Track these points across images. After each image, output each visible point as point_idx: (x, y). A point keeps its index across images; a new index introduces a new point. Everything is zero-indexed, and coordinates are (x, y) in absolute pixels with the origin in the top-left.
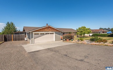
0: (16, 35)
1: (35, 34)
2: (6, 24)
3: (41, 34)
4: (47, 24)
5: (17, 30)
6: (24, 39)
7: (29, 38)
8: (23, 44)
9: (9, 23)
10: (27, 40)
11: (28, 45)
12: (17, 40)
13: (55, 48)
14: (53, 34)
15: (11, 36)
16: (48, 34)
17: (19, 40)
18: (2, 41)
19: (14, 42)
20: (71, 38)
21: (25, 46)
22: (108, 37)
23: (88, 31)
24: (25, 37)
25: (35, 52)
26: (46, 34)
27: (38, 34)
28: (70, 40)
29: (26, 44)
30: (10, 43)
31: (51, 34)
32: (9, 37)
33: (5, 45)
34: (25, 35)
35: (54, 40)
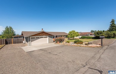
0: (16, 39)
1: (32, 38)
2: (5, 28)
3: (37, 38)
4: (42, 29)
5: (15, 33)
6: (22, 42)
7: (27, 41)
8: (22, 46)
9: (7, 27)
10: (25, 43)
11: (26, 47)
12: (16, 43)
13: (45, 49)
14: (46, 37)
15: (11, 40)
16: (43, 37)
17: (18, 43)
18: (3, 44)
19: (14, 44)
20: (61, 41)
21: (23, 48)
22: (92, 39)
23: (77, 34)
24: (24, 40)
25: (31, 51)
26: (41, 38)
27: (34, 38)
28: (60, 42)
29: (24, 46)
30: (11, 46)
31: (45, 37)
32: (9, 41)
33: (7, 47)
34: (23, 38)
35: (48, 43)
